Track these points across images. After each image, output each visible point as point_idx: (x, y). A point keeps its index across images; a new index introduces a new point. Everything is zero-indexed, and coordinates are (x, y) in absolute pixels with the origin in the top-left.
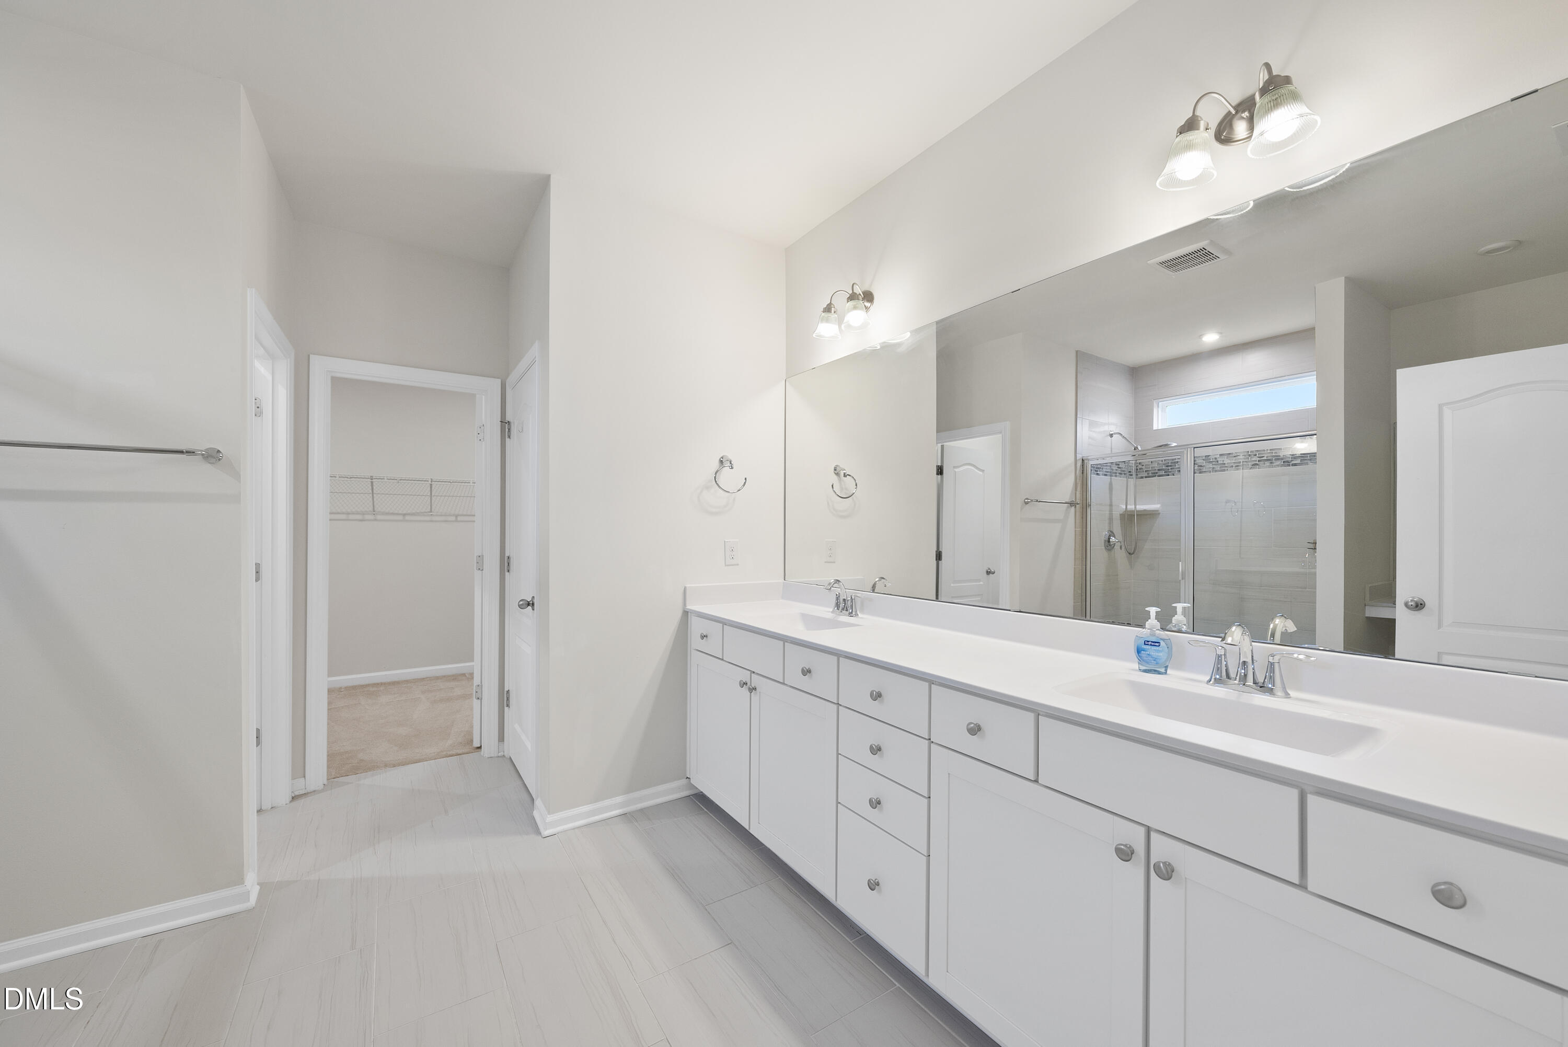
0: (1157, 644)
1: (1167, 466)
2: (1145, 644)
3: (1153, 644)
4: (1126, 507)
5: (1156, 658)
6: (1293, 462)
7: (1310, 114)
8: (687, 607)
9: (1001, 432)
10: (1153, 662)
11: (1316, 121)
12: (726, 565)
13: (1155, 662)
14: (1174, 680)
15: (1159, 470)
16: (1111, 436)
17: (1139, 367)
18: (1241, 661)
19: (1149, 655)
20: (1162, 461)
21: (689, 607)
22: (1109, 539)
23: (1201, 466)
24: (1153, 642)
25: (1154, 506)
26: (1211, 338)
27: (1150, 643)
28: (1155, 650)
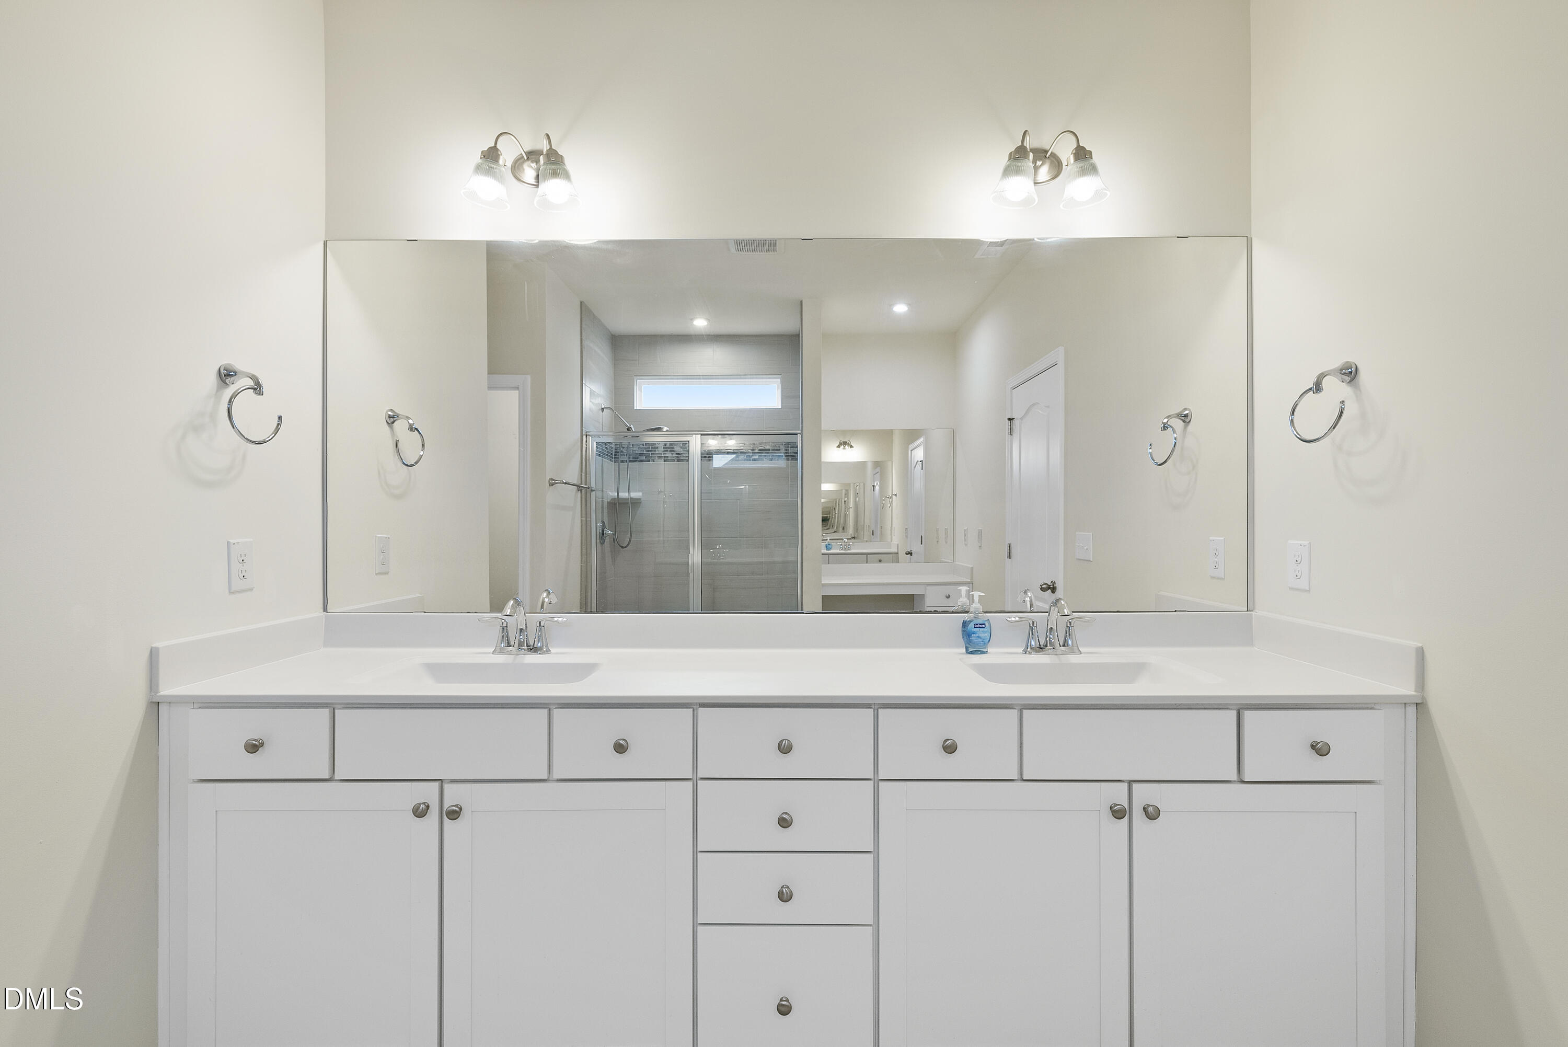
0: (983, 626)
1: (648, 451)
2: (974, 627)
3: (981, 626)
4: (618, 494)
5: (984, 639)
6: (753, 458)
7: (1106, 190)
8: (162, 693)
9: (517, 388)
10: (982, 643)
11: (1107, 194)
12: (230, 592)
13: (983, 643)
14: (996, 655)
15: (640, 455)
16: (603, 409)
17: (623, 336)
18: (1049, 628)
19: (978, 637)
20: (643, 445)
21: (166, 690)
22: (603, 531)
23: (679, 454)
24: (980, 624)
25: (635, 493)
26: (700, 323)
27: (978, 626)
28: (983, 631)
